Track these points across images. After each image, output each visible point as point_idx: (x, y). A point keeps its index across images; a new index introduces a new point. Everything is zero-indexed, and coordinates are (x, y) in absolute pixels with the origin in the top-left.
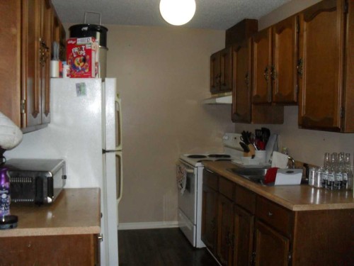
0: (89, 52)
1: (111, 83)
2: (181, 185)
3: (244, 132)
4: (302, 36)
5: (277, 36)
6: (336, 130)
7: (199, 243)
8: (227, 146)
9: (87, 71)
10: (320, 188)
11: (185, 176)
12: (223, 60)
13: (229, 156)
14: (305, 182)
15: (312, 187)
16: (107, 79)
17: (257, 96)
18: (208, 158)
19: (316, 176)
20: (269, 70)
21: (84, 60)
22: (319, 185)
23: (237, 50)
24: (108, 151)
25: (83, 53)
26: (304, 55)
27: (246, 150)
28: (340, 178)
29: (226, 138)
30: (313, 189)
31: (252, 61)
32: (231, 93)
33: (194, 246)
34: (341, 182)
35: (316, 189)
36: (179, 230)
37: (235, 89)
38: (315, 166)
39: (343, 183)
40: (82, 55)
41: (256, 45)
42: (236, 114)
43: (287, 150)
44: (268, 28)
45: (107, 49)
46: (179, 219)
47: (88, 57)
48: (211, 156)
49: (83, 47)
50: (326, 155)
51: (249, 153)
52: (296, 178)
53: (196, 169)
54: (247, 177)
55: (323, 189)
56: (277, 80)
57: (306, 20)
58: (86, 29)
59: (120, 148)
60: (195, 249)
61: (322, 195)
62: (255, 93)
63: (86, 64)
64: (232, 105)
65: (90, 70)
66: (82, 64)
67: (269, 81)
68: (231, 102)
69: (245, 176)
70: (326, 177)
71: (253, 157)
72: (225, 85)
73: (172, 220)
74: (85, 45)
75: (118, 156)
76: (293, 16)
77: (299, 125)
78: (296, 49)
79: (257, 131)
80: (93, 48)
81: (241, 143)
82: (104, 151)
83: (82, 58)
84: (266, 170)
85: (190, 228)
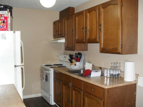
0: (6, 18)
1: (18, 33)
2: (43, 78)
3: (70, 54)
4: (101, 14)
5: (88, 14)
6: (119, 53)
7: (53, 103)
8: (61, 60)
9: (5, 27)
10: (109, 78)
11: (45, 74)
12: (60, 24)
13: (62, 65)
14: (102, 75)
15: (105, 77)
16: (16, 32)
17: (78, 39)
18: (53, 66)
19: (107, 73)
20: (84, 29)
21: (4, 22)
22: (109, 76)
23: (67, 20)
24: (17, 66)
25: (3, 18)
26: (102, 22)
27: (71, 62)
28: (117, 73)
29: (61, 57)
30: (106, 78)
31: (75, 24)
32: (64, 38)
33: (51, 104)
34: (115, 75)
35: (107, 77)
36: (42, 97)
37: (66, 36)
38: (106, 69)
39: (118, 75)
40: (2, 20)
41: (77, 18)
42: (67, 47)
43: (90, 62)
44: (84, 11)
45: (13, 17)
46: (42, 93)
47: (5, 21)
48: (54, 65)
49: (3, 16)
50: (111, 63)
51: (73, 63)
52: (99, 74)
53: (50, 71)
54: (77, 74)
55: (110, 77)
56: (88, 33)
57: (103, 8)
58: (2, 7)
59: (23, 64)
60: (51, 106)
61: (110, 80)
62: (77, 38)
63: (5, 24)
64: (65, 43)
65: (7, 27)
66: (3, 24)
67: (84, 33)
68: (64, 42)
69: (76, 74)
70: (112, 73)
71: (75, 65)
72: (60, 34)
73: (38, 93)
74: (4, 15)
75: (22, 68)
76: (96, 6)
77: (100, 51)
78: (98, 20)
79: (76, 54)
80: (8, 17)
81: (69, 59)
82: (15, 66)
83: (2, 21)
84: (82, 71)
85: (48, 97)
